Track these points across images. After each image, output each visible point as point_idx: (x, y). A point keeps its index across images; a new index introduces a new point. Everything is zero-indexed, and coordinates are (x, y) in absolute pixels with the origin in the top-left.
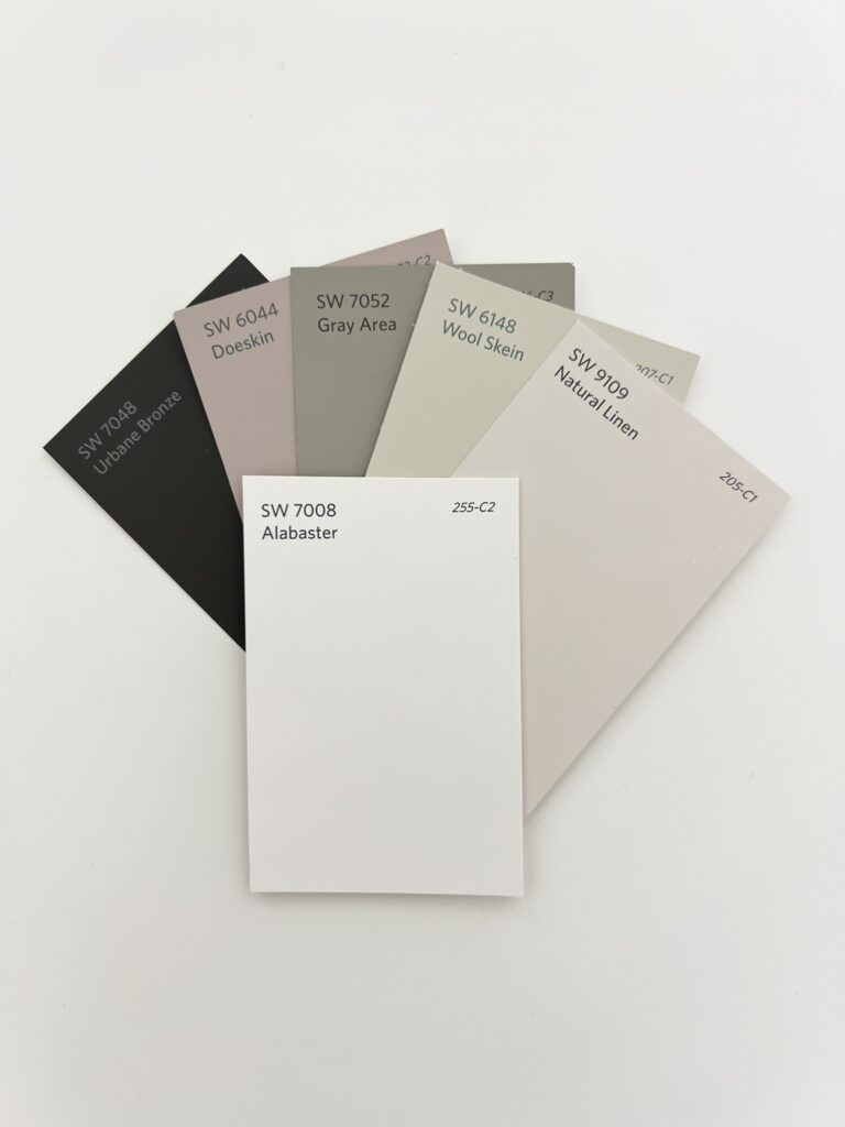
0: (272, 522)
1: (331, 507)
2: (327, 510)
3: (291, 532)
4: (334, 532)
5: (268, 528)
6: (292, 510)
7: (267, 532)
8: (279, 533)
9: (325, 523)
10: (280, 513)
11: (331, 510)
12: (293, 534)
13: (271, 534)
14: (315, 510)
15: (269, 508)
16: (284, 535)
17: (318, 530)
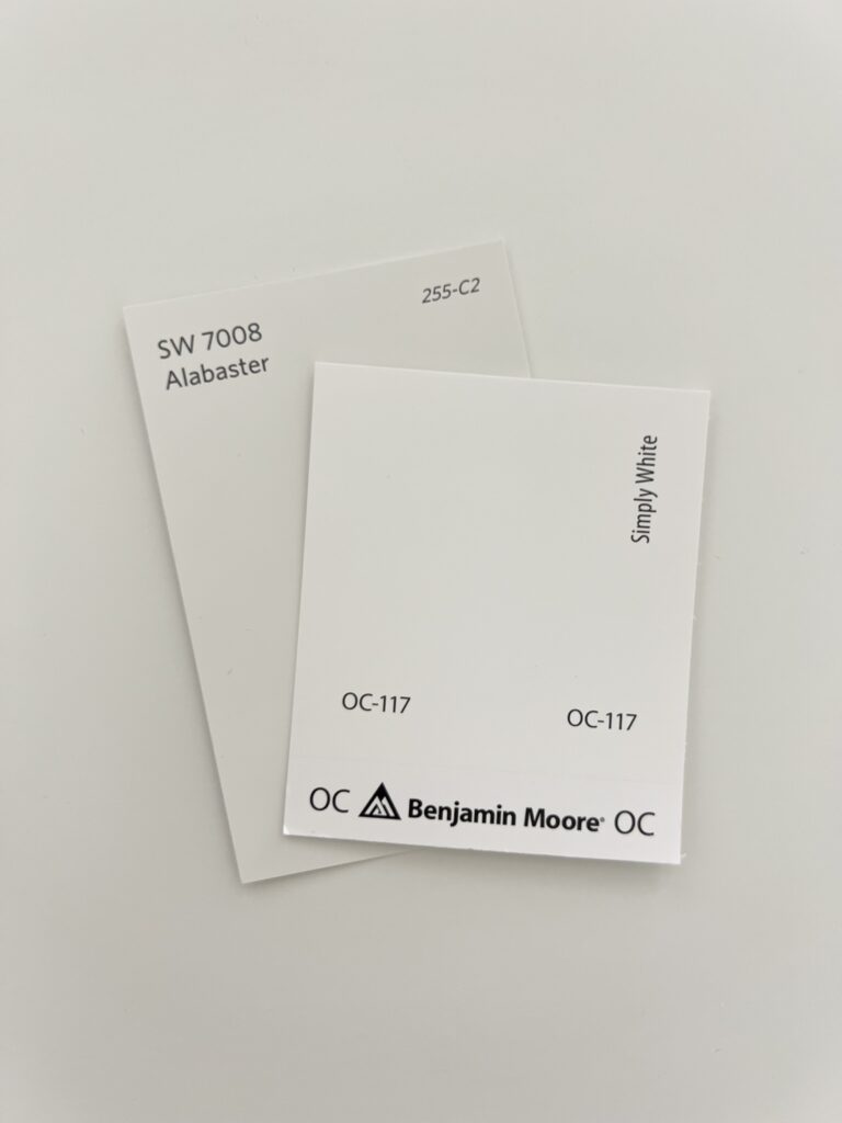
0: (176, 363)
1: (254, 328)
2: (248, 333)
3: (204, 372)
4: (264, 362)
5: (171, 373)
6: (201, 343)
7: (172, 379)
8: (189, 378)
9: (250, 352)
10: (184, 349)
11: (254, 332)
12: (208, 375)
13: (177, 381)
14: (231, 337)
15: (168, 345)
16: (197, 378)
17: (242, 364)
